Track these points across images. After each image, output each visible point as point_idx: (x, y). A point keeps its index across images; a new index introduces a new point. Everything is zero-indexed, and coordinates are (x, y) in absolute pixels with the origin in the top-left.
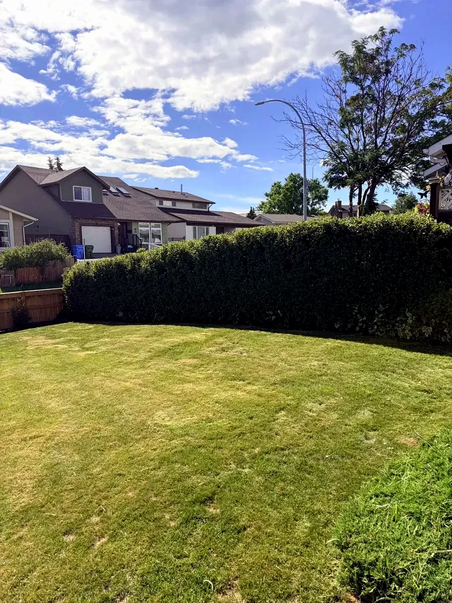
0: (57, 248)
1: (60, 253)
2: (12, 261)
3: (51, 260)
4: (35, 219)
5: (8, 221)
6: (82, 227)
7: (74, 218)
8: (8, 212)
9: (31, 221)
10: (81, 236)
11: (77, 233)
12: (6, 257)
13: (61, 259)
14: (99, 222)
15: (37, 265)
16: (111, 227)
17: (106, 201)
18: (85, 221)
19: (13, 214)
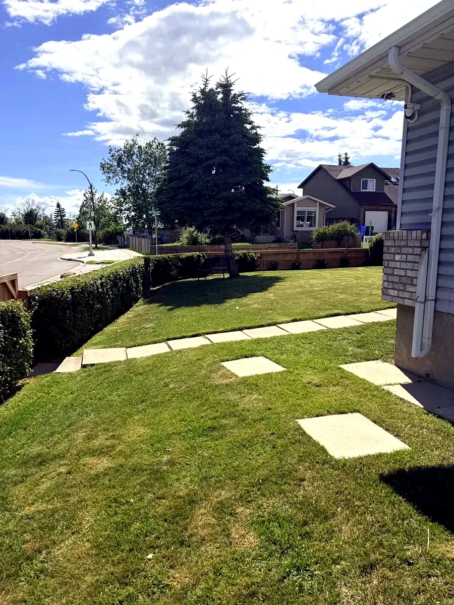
0: (350, 227)
1: (353, 231)
2: (322, 236)
3: (346, 236)
4: (333, 206)
5: (316, 208)
6: (366, 212)
7: (360, 205)
8: (316, 201)
9: (331, 208)
10: (364, 219)
11: (362, 216)
12: (318, 233)
13: (353, 235)
14: (380, 208)
15: (337, 239)
16: (389, 212)
17: (387, 190)
18: (369, 207)
19: (320, 203)
